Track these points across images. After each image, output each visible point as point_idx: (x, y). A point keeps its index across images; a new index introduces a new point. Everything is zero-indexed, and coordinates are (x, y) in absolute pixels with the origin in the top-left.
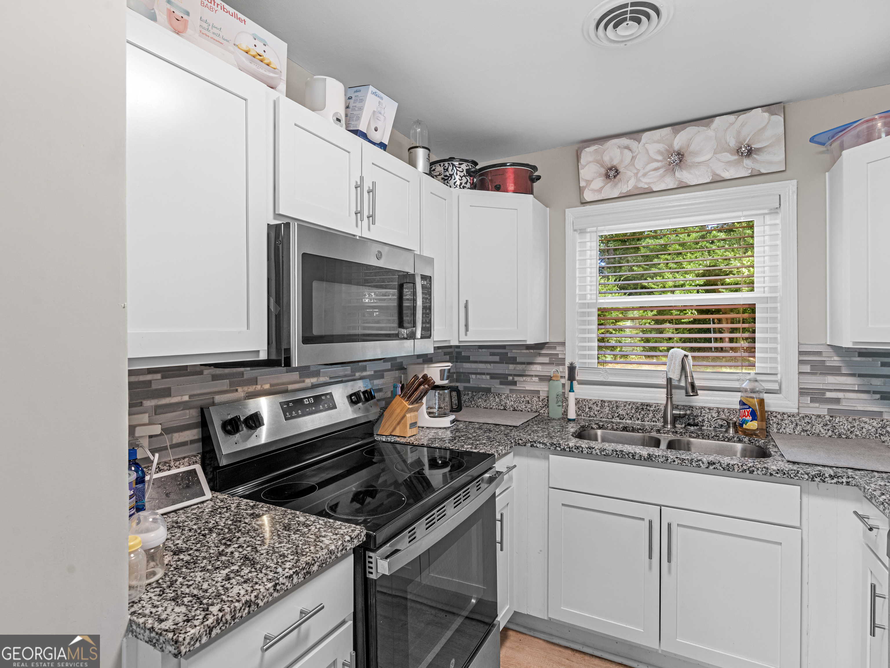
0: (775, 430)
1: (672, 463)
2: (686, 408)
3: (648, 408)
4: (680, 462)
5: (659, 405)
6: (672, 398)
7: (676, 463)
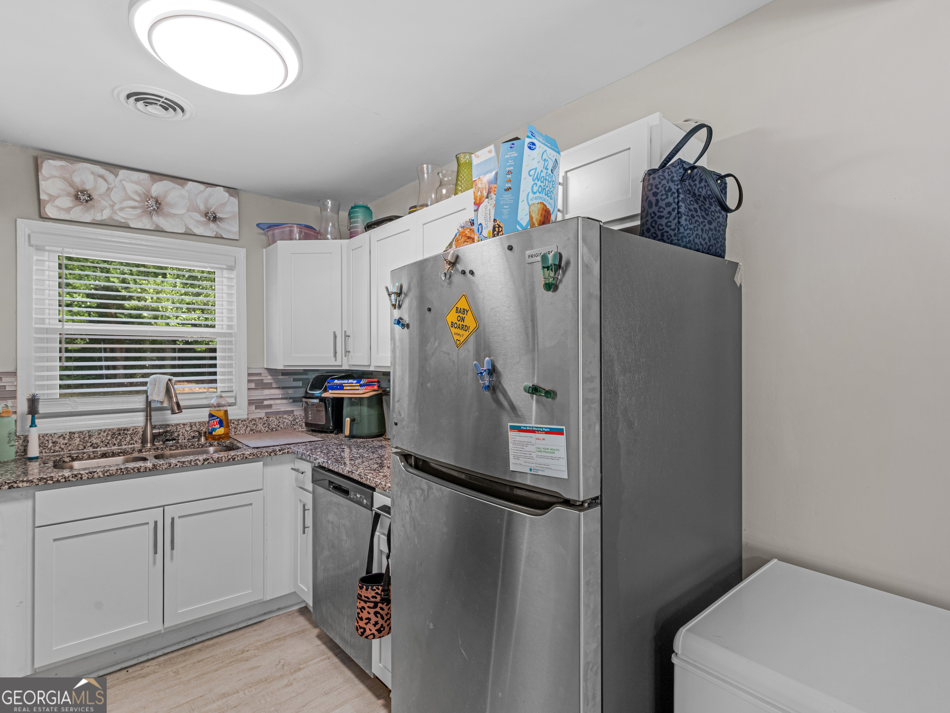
0: (233, 433)
1: (175, 467)
2: (163, 427)
3: (126, 432)
4: (182, 464)
5: (137, 427)
6: (151, 419)
7: (178, 466)
